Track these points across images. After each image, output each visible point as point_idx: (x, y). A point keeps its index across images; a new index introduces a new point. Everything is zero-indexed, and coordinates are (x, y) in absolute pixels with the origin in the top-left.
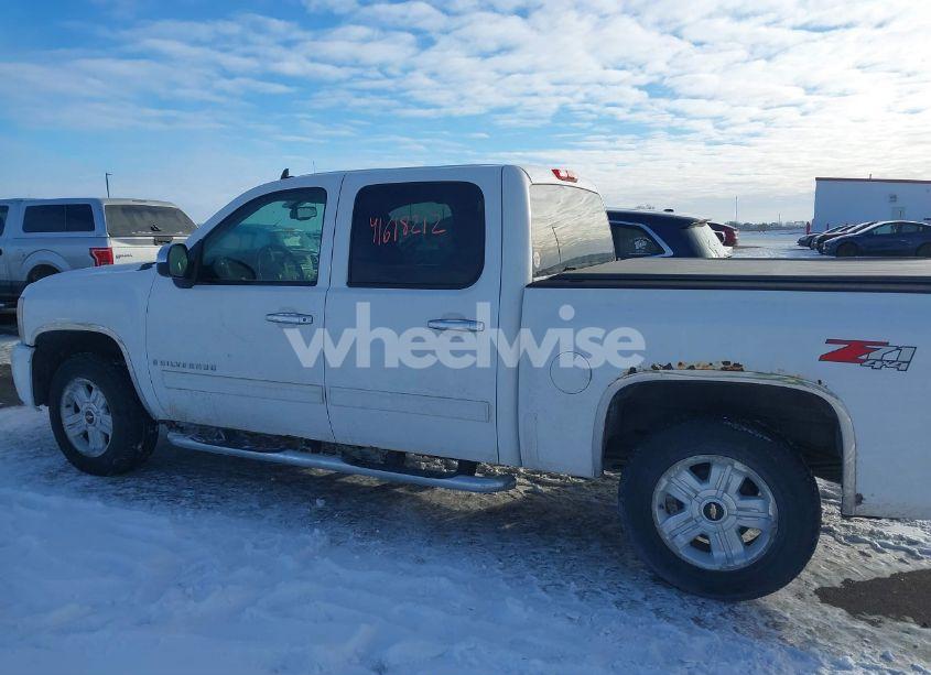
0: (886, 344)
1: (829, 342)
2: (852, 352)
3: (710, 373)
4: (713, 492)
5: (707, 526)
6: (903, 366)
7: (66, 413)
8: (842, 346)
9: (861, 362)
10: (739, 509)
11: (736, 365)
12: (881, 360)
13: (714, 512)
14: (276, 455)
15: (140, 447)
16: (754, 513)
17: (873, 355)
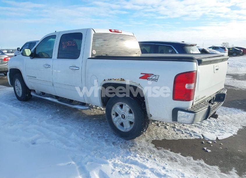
0: (153, 74)
1: (141, 74)
2: (146, 77)
3: (119, 81)
4: (123, 112)
5: (122, 120)
6: (156, 80)
7: (16, 87)
8: (144, 75)
9: (148, 79)
10: (128, 116)
11: (123, 79)
12: (152, 79)
13: (123, 117)
14: (47, 98)
15: (27, 95)
16: (131, 118)
17: (150, 77)
